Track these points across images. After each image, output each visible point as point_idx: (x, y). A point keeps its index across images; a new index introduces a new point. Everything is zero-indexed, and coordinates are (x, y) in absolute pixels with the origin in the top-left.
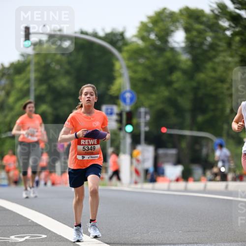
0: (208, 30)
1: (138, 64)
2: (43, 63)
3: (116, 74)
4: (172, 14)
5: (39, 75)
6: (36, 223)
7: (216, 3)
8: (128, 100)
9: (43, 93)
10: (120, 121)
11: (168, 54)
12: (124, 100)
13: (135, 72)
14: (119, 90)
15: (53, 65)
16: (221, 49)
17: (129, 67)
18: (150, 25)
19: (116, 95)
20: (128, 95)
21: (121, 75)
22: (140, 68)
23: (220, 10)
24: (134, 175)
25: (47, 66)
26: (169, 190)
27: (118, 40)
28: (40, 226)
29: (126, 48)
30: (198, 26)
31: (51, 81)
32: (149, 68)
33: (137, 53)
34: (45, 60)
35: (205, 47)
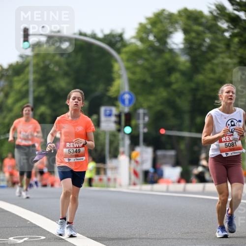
0: (207, 31)
1: (137, 65)
2: (42, 65)
3: (115, 75)
4: (171, 15)
5: (38, 76)
6: (34, 224)
7: (215, 4)
8: (127, 102)
9: (42, 94)
10: (118, 123)
11: (167, 56)
12: (123, 102)
13: (134, 73)
14: (118, 91)
15: (52, 66)
16: (220, 50)
17: (127, 69)
18: (149, 26)
19: (115, 96)
20: (127, 97)
21: (120, 77)
22: (138, 70)
23: (219, 12)
24: (133, 177)
25: (46, 67)
26: (167, 191)
27: (117, 42)
28: (39, 227)
29: (125, 50)
30: (196, 28)
31: (50, 83)
32: (147, 69)
33: (136, 54)
34: (44, 62)
35: (204, 49)
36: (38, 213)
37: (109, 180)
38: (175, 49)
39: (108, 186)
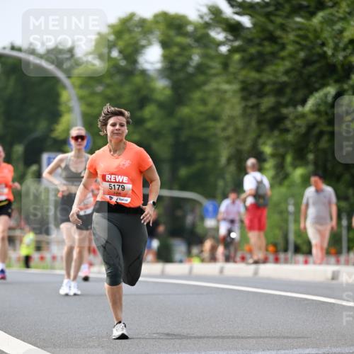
1: (93, 94)
3: (63, 108)
7: (207, 5)
11: (138, 80)
13: (90, 105)
14: (68, 131)
16: (213, 71)
17: (81, 98)
18: (112, 38)
19: (62, 137)
21: (70, 110)
23: (212, 16)
30: (179, 39)
35: (190, 70)
37: (54, 258)
39: (52, 268)
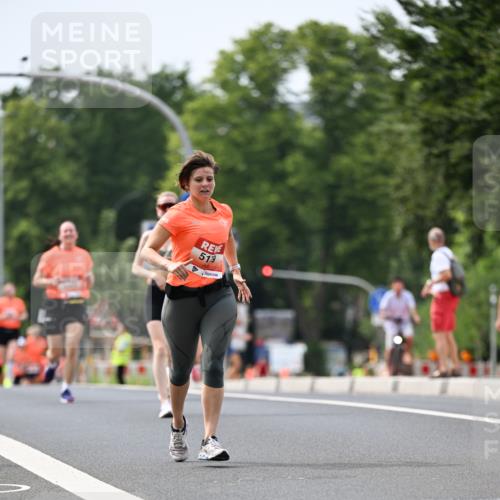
0: (357, 68)
1: (214, 137)
2: (22, 136)
3: (170, 158)
4: (284, 35)
5: (14, 159)
6: (8, 461)
7: (374, 12)
9: (23, 196)
11: (277, 117)
15: (42, 139)
16: (383, 106)
17: (197, 144)
18: (240, 58)
22: (218, 146)
23: (381, 28)
25: (32, 141)
26: (277, 392)
27: (174, 89)
28: (17, 466)
29: (190, 105)
31: (38, 172)
32: (236, 145)
33: (215, 115)
34: (26, 130)
35: (351, 103)
36: (16, 438)
38: (292, 103)
